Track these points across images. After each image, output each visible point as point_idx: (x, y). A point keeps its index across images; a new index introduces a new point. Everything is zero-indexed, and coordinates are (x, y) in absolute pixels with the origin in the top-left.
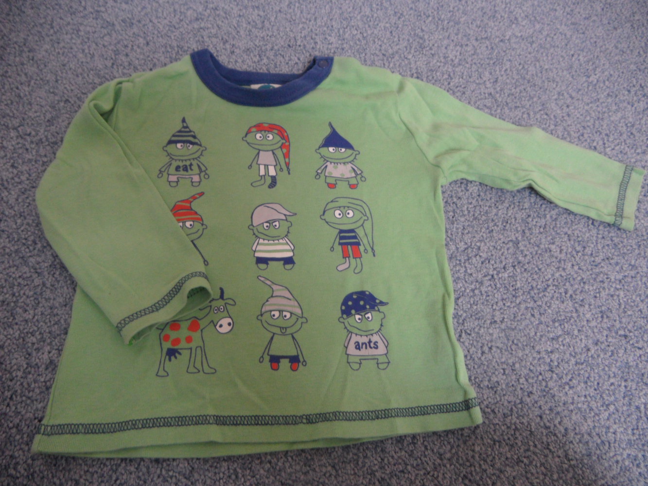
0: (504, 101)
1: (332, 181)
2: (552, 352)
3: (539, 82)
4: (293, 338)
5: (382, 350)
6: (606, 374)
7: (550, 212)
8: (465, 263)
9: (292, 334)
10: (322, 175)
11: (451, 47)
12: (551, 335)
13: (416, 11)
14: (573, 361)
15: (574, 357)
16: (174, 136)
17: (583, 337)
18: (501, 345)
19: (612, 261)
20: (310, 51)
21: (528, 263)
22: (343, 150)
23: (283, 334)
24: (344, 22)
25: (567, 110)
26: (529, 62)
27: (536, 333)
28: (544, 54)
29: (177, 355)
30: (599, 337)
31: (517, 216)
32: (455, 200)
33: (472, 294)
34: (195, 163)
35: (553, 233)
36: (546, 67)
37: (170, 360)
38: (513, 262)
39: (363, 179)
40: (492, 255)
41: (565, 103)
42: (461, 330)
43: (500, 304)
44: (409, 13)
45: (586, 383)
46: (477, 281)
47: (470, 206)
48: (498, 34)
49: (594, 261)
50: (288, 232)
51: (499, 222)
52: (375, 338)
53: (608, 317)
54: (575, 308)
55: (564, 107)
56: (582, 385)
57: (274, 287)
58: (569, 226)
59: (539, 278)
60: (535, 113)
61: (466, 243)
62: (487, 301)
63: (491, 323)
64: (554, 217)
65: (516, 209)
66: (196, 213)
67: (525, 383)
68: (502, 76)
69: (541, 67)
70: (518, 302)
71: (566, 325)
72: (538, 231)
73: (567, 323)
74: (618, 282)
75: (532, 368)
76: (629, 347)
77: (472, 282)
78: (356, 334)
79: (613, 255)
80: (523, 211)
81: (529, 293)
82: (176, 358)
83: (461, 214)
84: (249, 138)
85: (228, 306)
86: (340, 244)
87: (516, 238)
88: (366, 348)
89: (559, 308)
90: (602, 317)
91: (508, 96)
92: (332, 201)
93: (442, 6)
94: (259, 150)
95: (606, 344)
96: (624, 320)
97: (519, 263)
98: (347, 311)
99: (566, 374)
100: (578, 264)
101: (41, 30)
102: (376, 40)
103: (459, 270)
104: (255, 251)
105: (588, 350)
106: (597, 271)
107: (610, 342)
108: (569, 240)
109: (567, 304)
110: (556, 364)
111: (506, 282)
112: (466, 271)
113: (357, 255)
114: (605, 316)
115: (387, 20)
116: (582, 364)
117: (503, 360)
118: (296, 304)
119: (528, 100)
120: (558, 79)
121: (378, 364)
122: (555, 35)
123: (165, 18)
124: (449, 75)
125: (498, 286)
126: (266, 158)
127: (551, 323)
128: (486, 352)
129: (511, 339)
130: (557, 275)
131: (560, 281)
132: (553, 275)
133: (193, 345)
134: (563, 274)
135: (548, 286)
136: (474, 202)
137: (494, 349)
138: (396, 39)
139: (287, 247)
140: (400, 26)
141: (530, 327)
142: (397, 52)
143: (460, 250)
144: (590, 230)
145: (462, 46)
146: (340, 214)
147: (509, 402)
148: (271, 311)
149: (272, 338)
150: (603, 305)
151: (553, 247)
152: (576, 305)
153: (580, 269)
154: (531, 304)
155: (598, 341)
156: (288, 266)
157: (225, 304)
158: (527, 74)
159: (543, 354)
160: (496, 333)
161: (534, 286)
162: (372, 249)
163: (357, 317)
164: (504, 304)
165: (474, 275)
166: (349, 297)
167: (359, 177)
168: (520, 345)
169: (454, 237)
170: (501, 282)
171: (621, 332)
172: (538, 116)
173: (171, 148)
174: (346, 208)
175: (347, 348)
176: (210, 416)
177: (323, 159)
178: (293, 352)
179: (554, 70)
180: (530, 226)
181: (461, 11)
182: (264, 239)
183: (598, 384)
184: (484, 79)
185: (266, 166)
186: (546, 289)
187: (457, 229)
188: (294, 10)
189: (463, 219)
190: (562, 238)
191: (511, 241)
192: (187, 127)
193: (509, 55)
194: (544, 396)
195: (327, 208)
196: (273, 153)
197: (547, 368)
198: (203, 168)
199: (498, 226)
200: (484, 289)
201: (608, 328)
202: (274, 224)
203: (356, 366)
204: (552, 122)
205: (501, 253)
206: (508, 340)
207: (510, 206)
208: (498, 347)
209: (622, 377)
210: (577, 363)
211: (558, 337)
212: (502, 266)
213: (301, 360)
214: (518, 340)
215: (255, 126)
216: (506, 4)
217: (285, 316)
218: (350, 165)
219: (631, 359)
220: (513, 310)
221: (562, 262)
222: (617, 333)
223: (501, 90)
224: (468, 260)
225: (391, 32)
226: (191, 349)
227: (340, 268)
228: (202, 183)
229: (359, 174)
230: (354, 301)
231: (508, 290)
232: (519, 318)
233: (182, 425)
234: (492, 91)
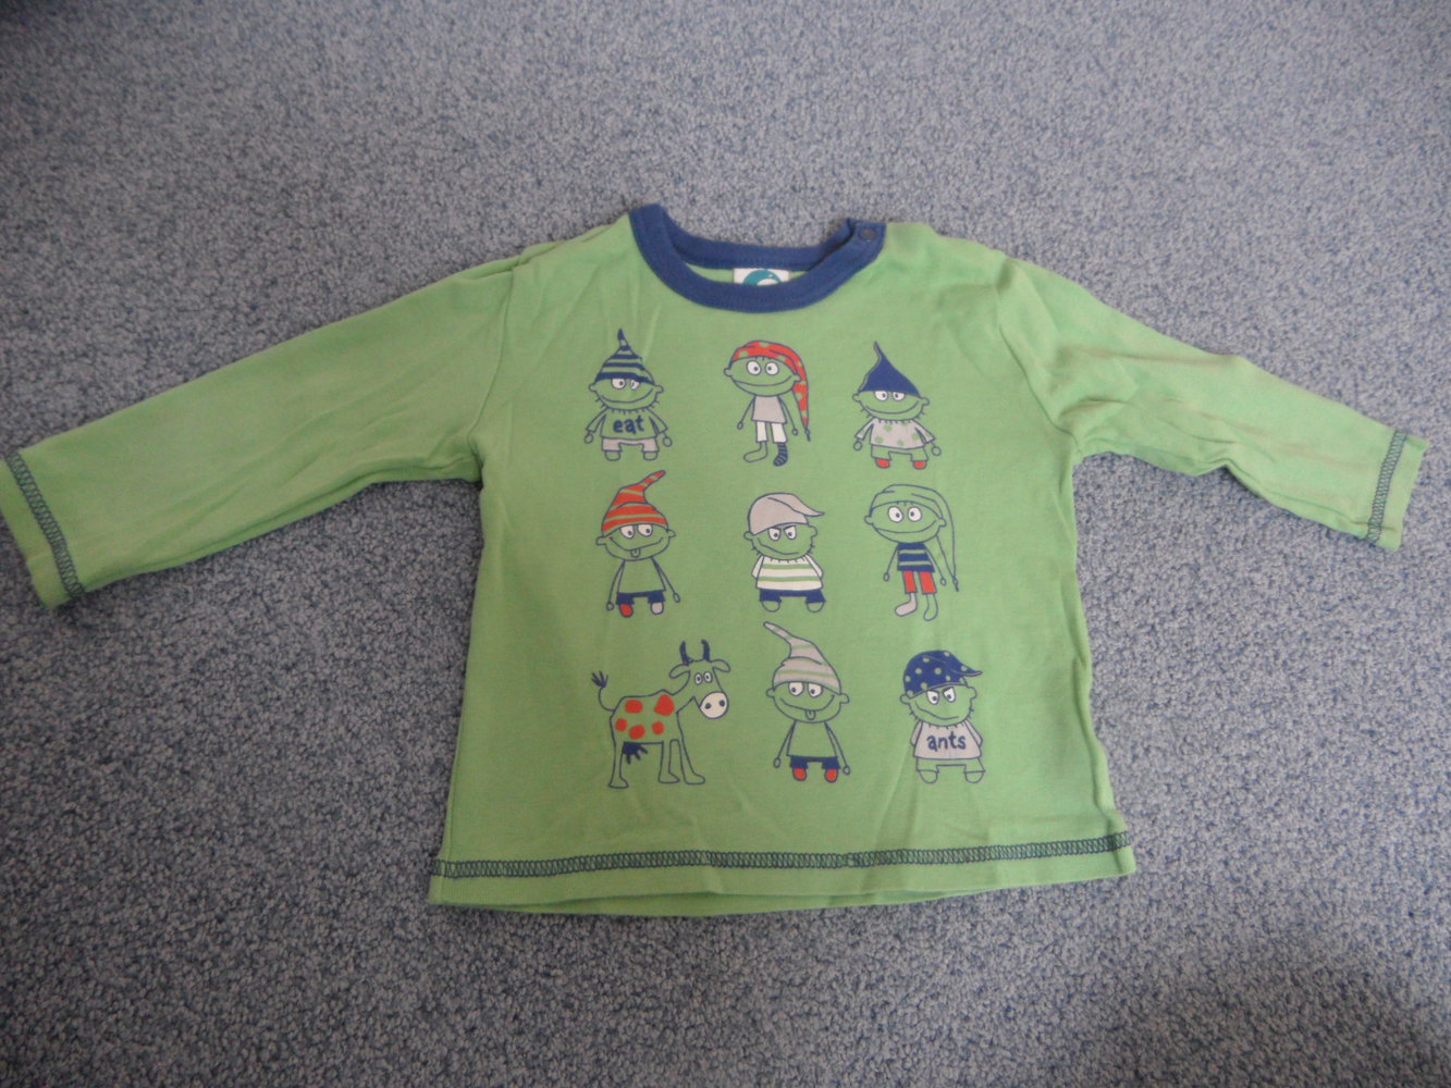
0: (1181, 300)
1: (882, 454)
2: (1248, 757)
3: (1243, 263)
4: (827, 727)
5: (971, 750)
6: (1335, 795)
7: (1254, 512)
8: (1106, 603)
9: (825, 722)
10: (865, 443)
11: (1086, 193)
12: (1248, 730)
13: (1022, 117)
14: (1282, 772)
15: (1285, 766)
16: (606, 365)
17: (1301, 733)
18: (1164, 745)
19: (1357, 603)
20: (832, 200)
21: (1214, 604)
22: (901, 396)
23: (811, 721)
24: (892, 141)
25: (1294, 319)
26: (1228, 224)
27: (1223, 725)
28: (1256, 207)
29: (640, 753)
30: (1328, 733)
31: (1198, 519)
32: (1091, 490)
33: (1118, 657)
34: (645, 415)
35: (1259, 552)
36: (1259, 233)
37: (629, 762)
38: (1188, 603)
39: (937, 451)
40: (1153, 590)
41: (1290, 305)
42: (1100, 719)
43: (1165, 675)
44: (1010, 121)
45: (1302, 809)
46: (1127, 636)
47: (1118, 501)
48: (1173, 164)
49: (1325, 603)
50: (812, 546)
51: (1166, 530)
52: (961, 731)
53: (1344, 700)
54: (1291, 683)
55: (1289, 314)
56: (1296, 812)
57: (793, 641)
58: (1286, 538)
59: (1231, 631)
60: (1236, 325)
61: (1109, 569)
62: (1143, 669)
63: (1149, 708)
64: (1262, 522)
65: (1197, 507)
66: (654, 509)
67: (1203, 808)
68: (1178, 251)
69: (1249, 233)
70: (1195, 672)
71: (1274, 712)
72: (1232, 548)
73: (1275, 708)
74: (1364, 640)
75: (1215, 784)
76: (1376, 751)
77: (1119, 637)
78: (930, 724)
79: (1359, 592)
80: (1209, 511)
81: (1214, 657)
82: (638, 757)
83: (1102, 515)
84: (736, 371)
85: (718, 673)
86: (900, 568)
87: (1196, 560)
88: (946, 747)
89: (1263, 683)
90: (1335, 700)
91: (1189, 290)
92: (884, 492)
93: (1071, 106)
94: (755, 395)
95: (1339, 745)
96: (1370, 705)
97: (1199, 604)
98: (913, 686)
99: (1271, 795)
100: (1298, 607)
101: (347, 155)
102: (950, 178)
103: (1097, 617)
104: (757, 579)
105: (1309, 755)
106: (1331, 619)
107: (1345, 743)
108: (1286, 564)
109: (1278, 677)
110: (1254, 777)
111: (1174, 637)
112: (1108, 618)
113: (930, 589)
114: (1340, 698)
115: (969, 136)
116: (1297, 777)
117: (1167, 769)
118: (830, 671)
119: (1225, 300)
120: (1279, 258)
121: (965, 773)
122: (1278, 166)
123: (566, 132)
124: (1083, 250)
125: (1162, 644)
126: (768, 409)
127: (1249, 709)
128: (1141, 755)
129: (1182, 734)
130: (1262, 626)
131: (1266, 637)
132: (1254, 626)
133: (665, 736)
134: (1273, 624)
135: (1246, 645)
136: (1124, 493)
137: (1153, 751)
138: (986, 176)
139: (810, 573)
140: (994, 149)
141: (1214, 715)
142: (988, 202)
143: (1099, 580)
144: (1322, 547)
145: (1106, 190)
146: (898, 516)
147: (1176, 839)
148: (789, 682)
149: (793, 728)
150: (1338, 679)
151: (1257, 576)
152: (1292, 679)
153: (1301, 615)
154: (1217, 676)
155: (1326, 740)
156: (815, 606)
157: (713, 668)
158: (1223, 247)
159: (1234, 761)
160: (1155, 723)
161: (1223, 644)
162: (954, 578)
163: (931, 694)
164: (1171, 676)
165: (1122, 625)
166: (916, 662)
167: (929, 447)
168: (1196, 745)
169: (1089, 557)
170: (1167, 638)
171: (1365, 726)
172: (1240, 331)
173: (603, 386)
174: (909, 505)
175: (915, 746)
177: (865, 414)
178: (828, 753)
179: (1273, 239)
180: (1219, 538)
181: (1104, 118)
182: (772, 558)
183: (1322, 811)
184: (1146, 257)
185: (768, 424)
186: (1242, 650)
187: (1095, 542)
188: (799, 114)
189: (1104, 525)
190: (1274, 560)
191: (1187, 564)
192: (627, 348)
193: (1191, 209)
194: (1233, 829)
195: (877, 503)
196: (780, 401)
197: (1240, 784)
198: (661, 427)
199: (1163, 538)
200: (1138, 649)
201: (1344, 718)
202: (788, 531)
203: (930, 777)
204: (1266, 343)
205: (1167, 587)
206: (1177, 736)
207: (1186, 501)
208: (1158, 748)
209: (1361, 801)
210: (1288, 777)
211: (1259, 733)
212: (1169, 609)
213: (842, 764)
214: (1193, 736)
215: (745, 347)
216: (1190, 102)
217: (813, 692)
218: (912, 425)
219: (1378, 770)
220: (1186, 687)
221: (1273, 603)
222: (1357, 727)
223: (1175, 280)
224: (1113, 597)
225: (977, 162)
226: (662, 744)
227: (901, 611)
228: (660, 454)
229: (928, 441)
230: (925, 667)
231: (1178, 650)
232: (1195, 700)
233: (658, 865)
234: (1160, 281)
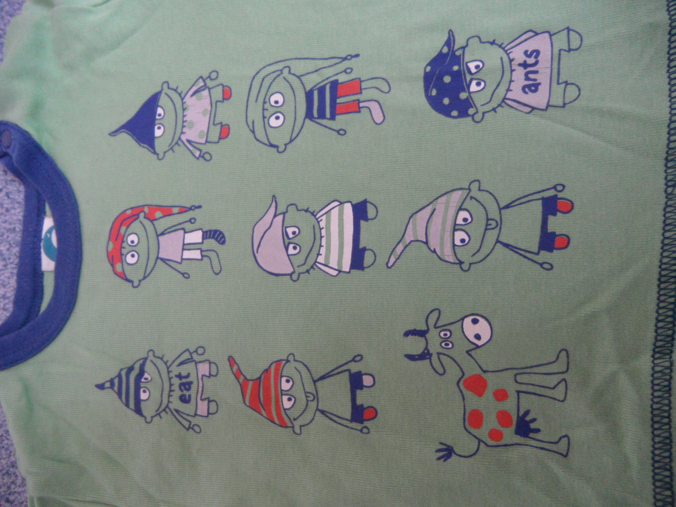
1: (215, 132)
4: (507, 207)
5: (541, 43)
9: (500, 209)
10: (204, 149)
16: (127, 405)
22: (160, 111)
23: (499, 224)
29: (528, 418)
34: (175, 370)
37: (537, 431)
39: (213, 75)
50: (307, 211)
52: (518, 55)
57: (409, 238)
66: (267, 371)
78: (508, 90)
82: (534, 420)
84: (135, 276)
85: (440, 323)
86: (333, 118)
88: (536, 72)
92: (253, 132)
94: (158, 258)
98: (463, 108)
104: (340, 271)
113: (356, 86)
118: (443, 199)
121: (570, 50)
126: (170, 246)
133: (511, 388)
139: (335, 213)
146: (277, 118)
148: (454, 245)
149: (507, 246)
156: (371, 212)
157: (436, 327)
162: (345, 59)
163: (474, 87)
166: (435, 104)
167: (210, 83)
173: (148, 409)
174: (267, 106)
175: (533, 108)
176: (655, 365)
177: (176, 148)
178: (537, 207)
182: (319, 254)
185: (185, 247)
192: (112, 381)
195: (266, 141)
196: (162, 234)
198: (186, 356)
202: (291, 236)
203: (572, 92)
213: (552, 193)
215: (113, 265)
217: (465, 220)
218: (188, 99)
226: (518, 392)
227: (378, 117)
228: (212, 360)
229: (204, 84)
230: (441, 94)
